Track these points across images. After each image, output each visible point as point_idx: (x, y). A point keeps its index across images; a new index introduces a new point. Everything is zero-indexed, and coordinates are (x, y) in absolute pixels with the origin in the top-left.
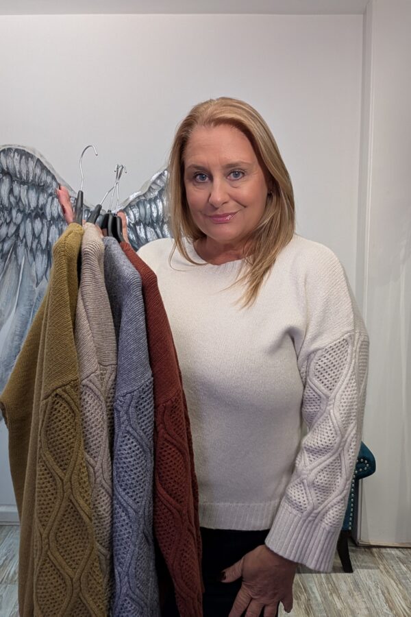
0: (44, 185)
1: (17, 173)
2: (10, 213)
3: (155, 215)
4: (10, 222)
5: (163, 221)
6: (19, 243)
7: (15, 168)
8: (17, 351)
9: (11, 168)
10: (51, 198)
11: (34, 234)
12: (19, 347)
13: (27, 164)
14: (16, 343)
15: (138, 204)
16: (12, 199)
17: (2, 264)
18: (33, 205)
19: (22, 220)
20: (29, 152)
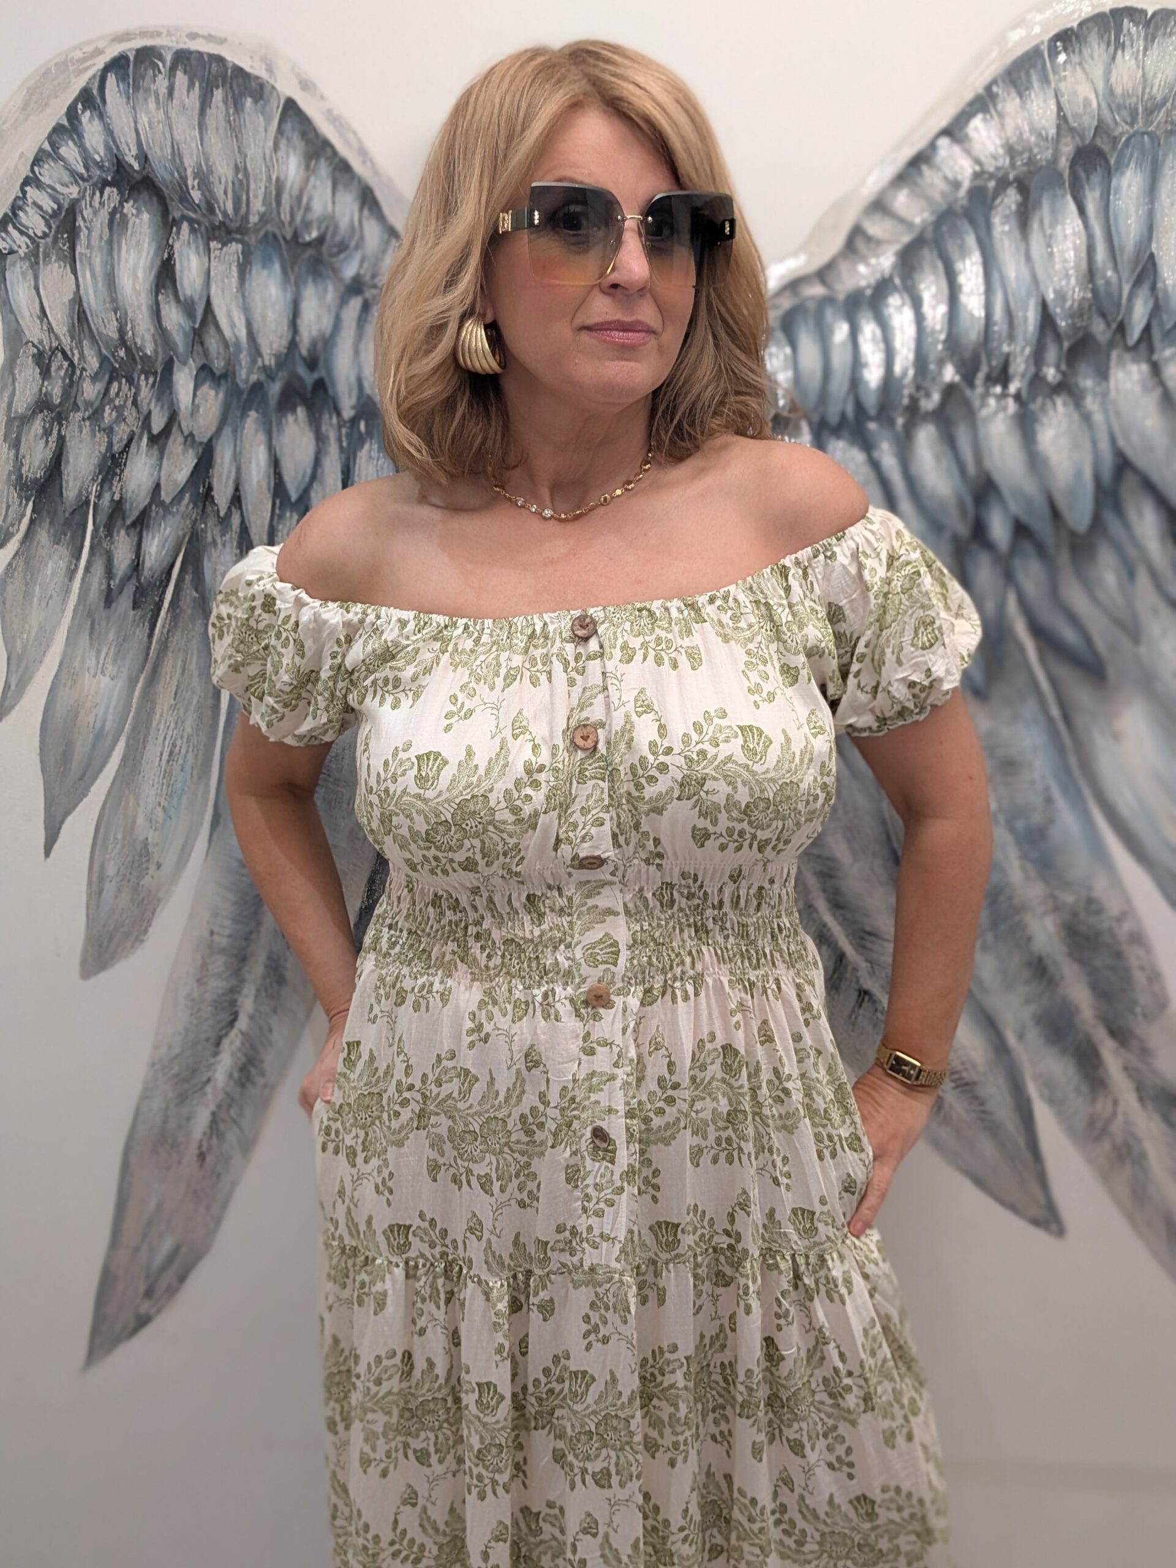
0: (321, 240)
1: (190, 182)
2: (165, 384)
3: (873, 375)
4: (166, 431)
5: (913, 410)
6: (211, 530)
7: (177, 154)
8: (225, 1017)
9: (159, 155)
10: (356, 303)
11: (279, 489)
12: (233, 1003)
13: (235, 130)
14: (217, 986)
15: (788, 326)
16: (173, 317)
17: (141, 632)
18: (272, 342)
19: (223, 421)
20: (246, 66)
